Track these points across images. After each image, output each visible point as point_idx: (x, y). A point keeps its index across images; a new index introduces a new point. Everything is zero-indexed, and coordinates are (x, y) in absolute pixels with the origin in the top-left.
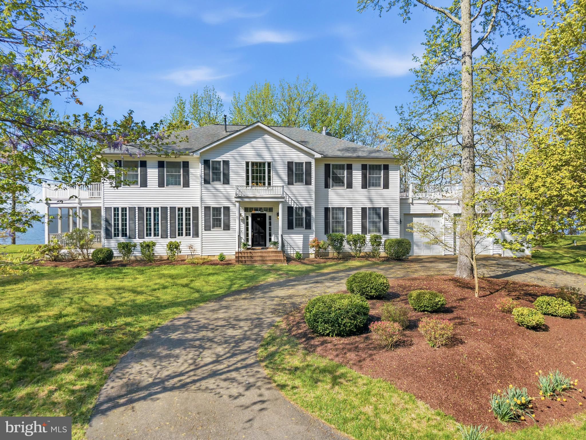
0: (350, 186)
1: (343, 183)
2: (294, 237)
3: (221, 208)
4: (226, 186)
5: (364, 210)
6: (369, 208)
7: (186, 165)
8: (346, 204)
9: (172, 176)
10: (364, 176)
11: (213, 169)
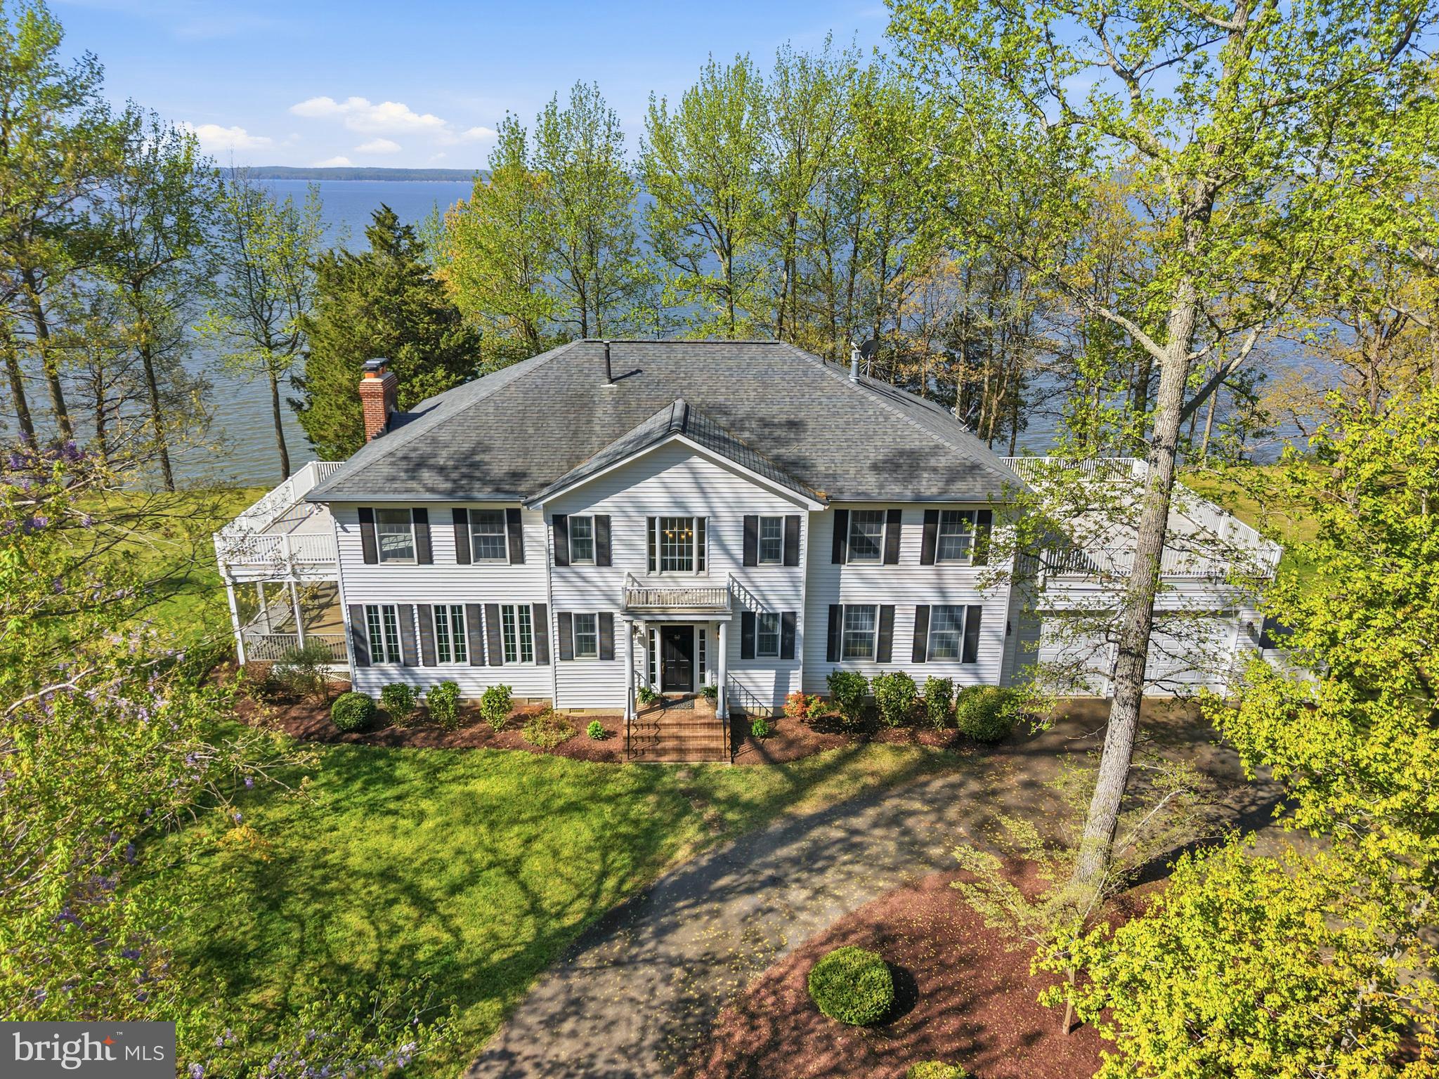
0: (892, 558)
1: (877, 552)
2: (755, 674)
3: (594, 615)
4: (604, 569)
5: (922, 611)
6: (935, 607)
7: (515, 518)
8: (880, 598)
9: (486, 539)
10: (929, 538)
11: (574, 534)
